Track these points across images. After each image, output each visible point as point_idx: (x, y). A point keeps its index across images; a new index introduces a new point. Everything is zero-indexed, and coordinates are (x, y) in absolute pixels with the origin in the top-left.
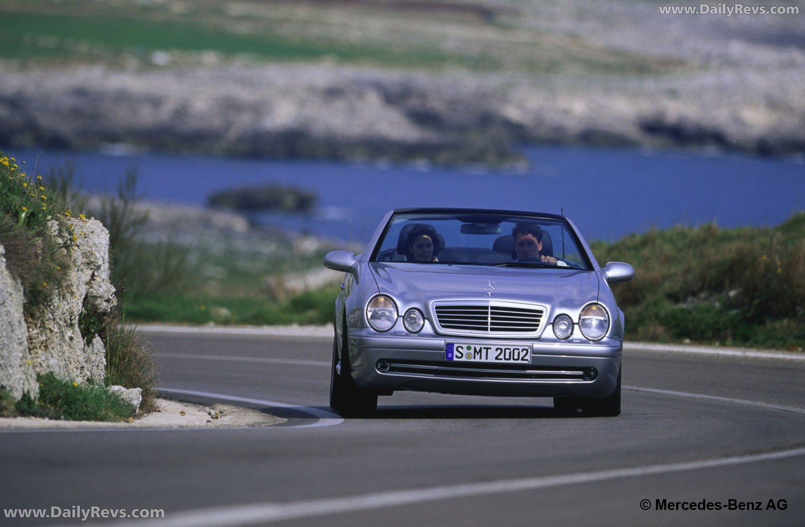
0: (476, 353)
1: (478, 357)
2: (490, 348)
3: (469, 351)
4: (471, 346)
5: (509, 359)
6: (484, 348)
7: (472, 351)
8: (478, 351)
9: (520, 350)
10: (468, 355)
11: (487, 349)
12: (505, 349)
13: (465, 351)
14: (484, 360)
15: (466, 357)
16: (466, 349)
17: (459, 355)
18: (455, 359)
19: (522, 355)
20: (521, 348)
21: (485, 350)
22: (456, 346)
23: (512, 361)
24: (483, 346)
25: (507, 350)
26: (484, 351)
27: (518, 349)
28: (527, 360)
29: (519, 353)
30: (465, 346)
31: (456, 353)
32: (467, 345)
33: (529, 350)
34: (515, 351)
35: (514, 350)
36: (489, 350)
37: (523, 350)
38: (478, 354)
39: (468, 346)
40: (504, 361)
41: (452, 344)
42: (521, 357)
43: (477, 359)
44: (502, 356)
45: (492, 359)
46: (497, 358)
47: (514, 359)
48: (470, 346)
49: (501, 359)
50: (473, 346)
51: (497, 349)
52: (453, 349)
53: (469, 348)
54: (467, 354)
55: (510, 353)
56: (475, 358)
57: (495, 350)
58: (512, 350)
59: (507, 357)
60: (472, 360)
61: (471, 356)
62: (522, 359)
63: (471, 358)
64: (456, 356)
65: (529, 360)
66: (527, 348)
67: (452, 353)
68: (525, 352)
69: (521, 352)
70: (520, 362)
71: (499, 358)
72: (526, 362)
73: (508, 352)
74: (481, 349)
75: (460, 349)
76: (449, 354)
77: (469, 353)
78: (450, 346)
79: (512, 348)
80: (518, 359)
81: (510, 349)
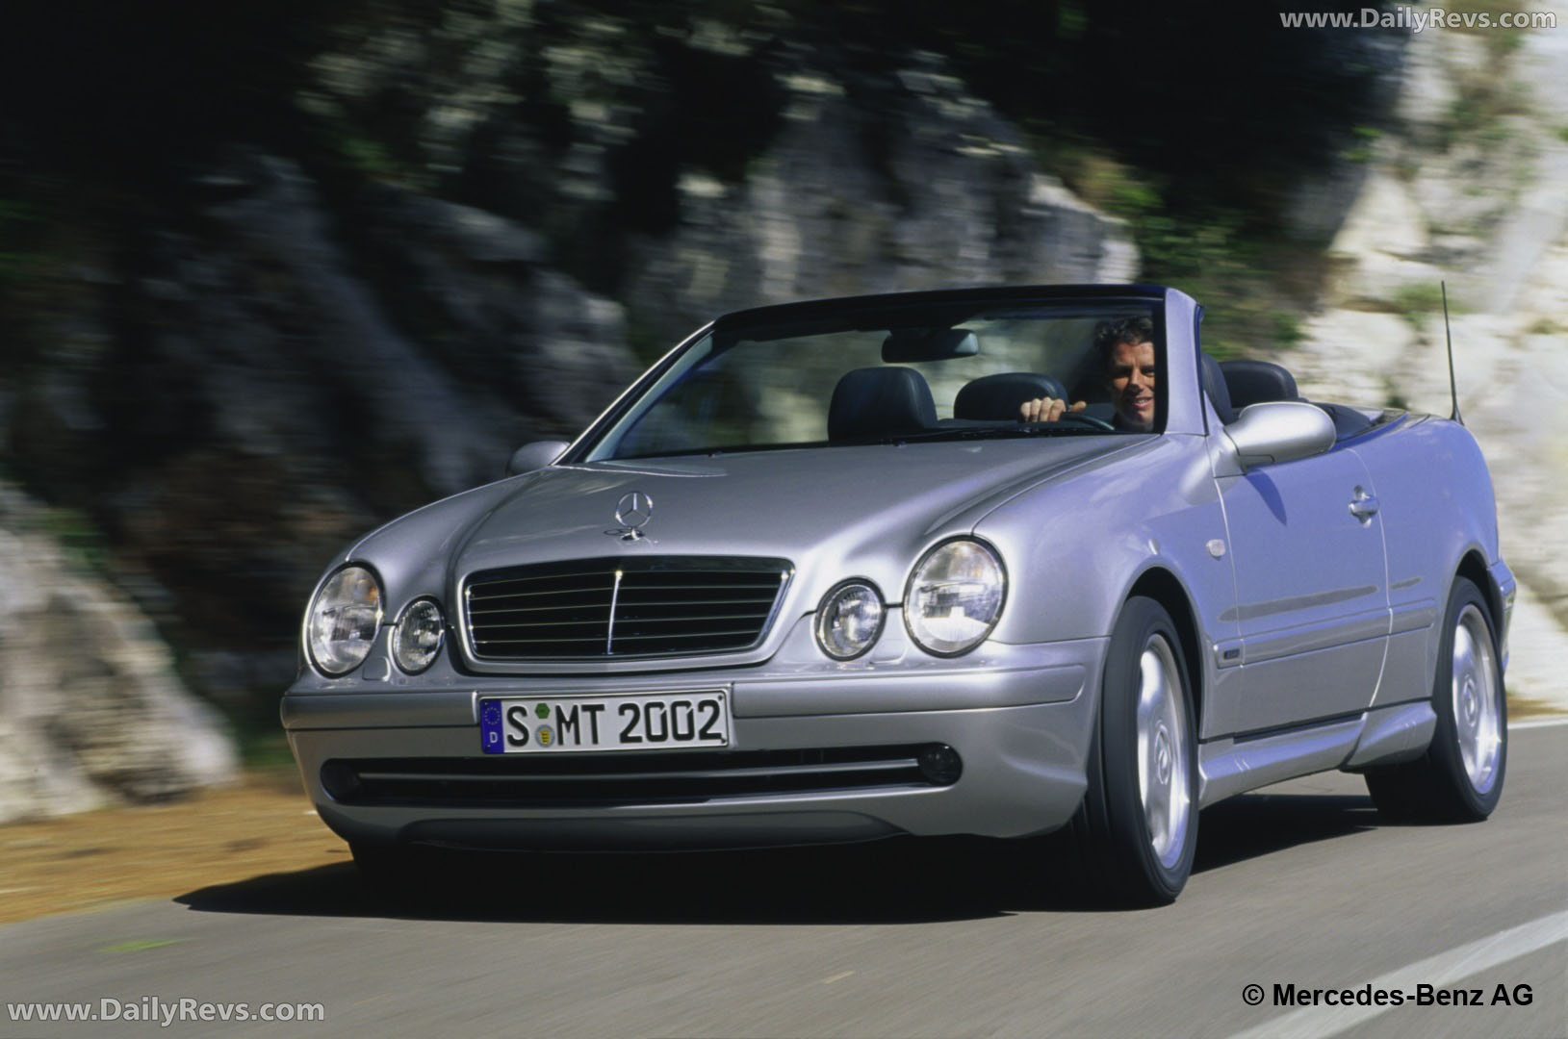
0: (564, 726)
1: (568, 736)
2: (601, 708)
3: (543, 722)
4: (547, 702)
5: (663, 737)
6: (585, 708)
7: (551, 720)
8: (568, 719)
9: (694, 707)
10: (543, 734)
11: (593, 710)
12: (648, 707)
13: (531, 722)
14: (586, 746)
15: (537, 739)
16: (535, 716)
17: (518, 736)
18: (509, 749)
19: (699, 723)
20: (695, 700)
21: (588, 714)
22: (506, 707)
23: (671, 743)
24: (579, 703)
25: (652, 710)
26: (584, 718)
27: (687, 704)
28: (717, 736)
29: (690, 716)
30: (530, 707)
31: (508, 730)
32: (535, 704)
33: (721, 704)
34: (679, 709)
35: (674, 706)
36: (598, 713)
37: (702, 706)
38: (568, 729)
39: (539, 705)
40: (646, 745)
41: (497, 703)
42: (698, 727)
43: (569, 746)
44: (639, 731)
45: (610, 742)
46: (624, 737)
47: (678, 737)
48: (544, 705)
49: (638, 739)
50: (551, 705)
51: (622, 709)
52: (501, 718)
53: (542, 711)
54: (539, 729)
55: (664, 717)
56: (561, 742)
57: (617, 711)
58: (668, 708)
59: (656, 731)
60: (555, 748)
61: (550, 736)
62: (704, 735)
63: (552, 743)
64: (510, 738)
65: (724, 736)
66: (714, 697)
67: (499, 729)
68: (709, 711)
69: (696, 714)
70: (696, 743)
71: (631, 735)
72: (717, 743)
73: (655, 713)
74: (575, 709)
75: (516, 716)
76: (492, 733)
77: (544, 726)
78: (490, 709)
79: (668, 701)
80: (689, 736)
81: (661, 705)
